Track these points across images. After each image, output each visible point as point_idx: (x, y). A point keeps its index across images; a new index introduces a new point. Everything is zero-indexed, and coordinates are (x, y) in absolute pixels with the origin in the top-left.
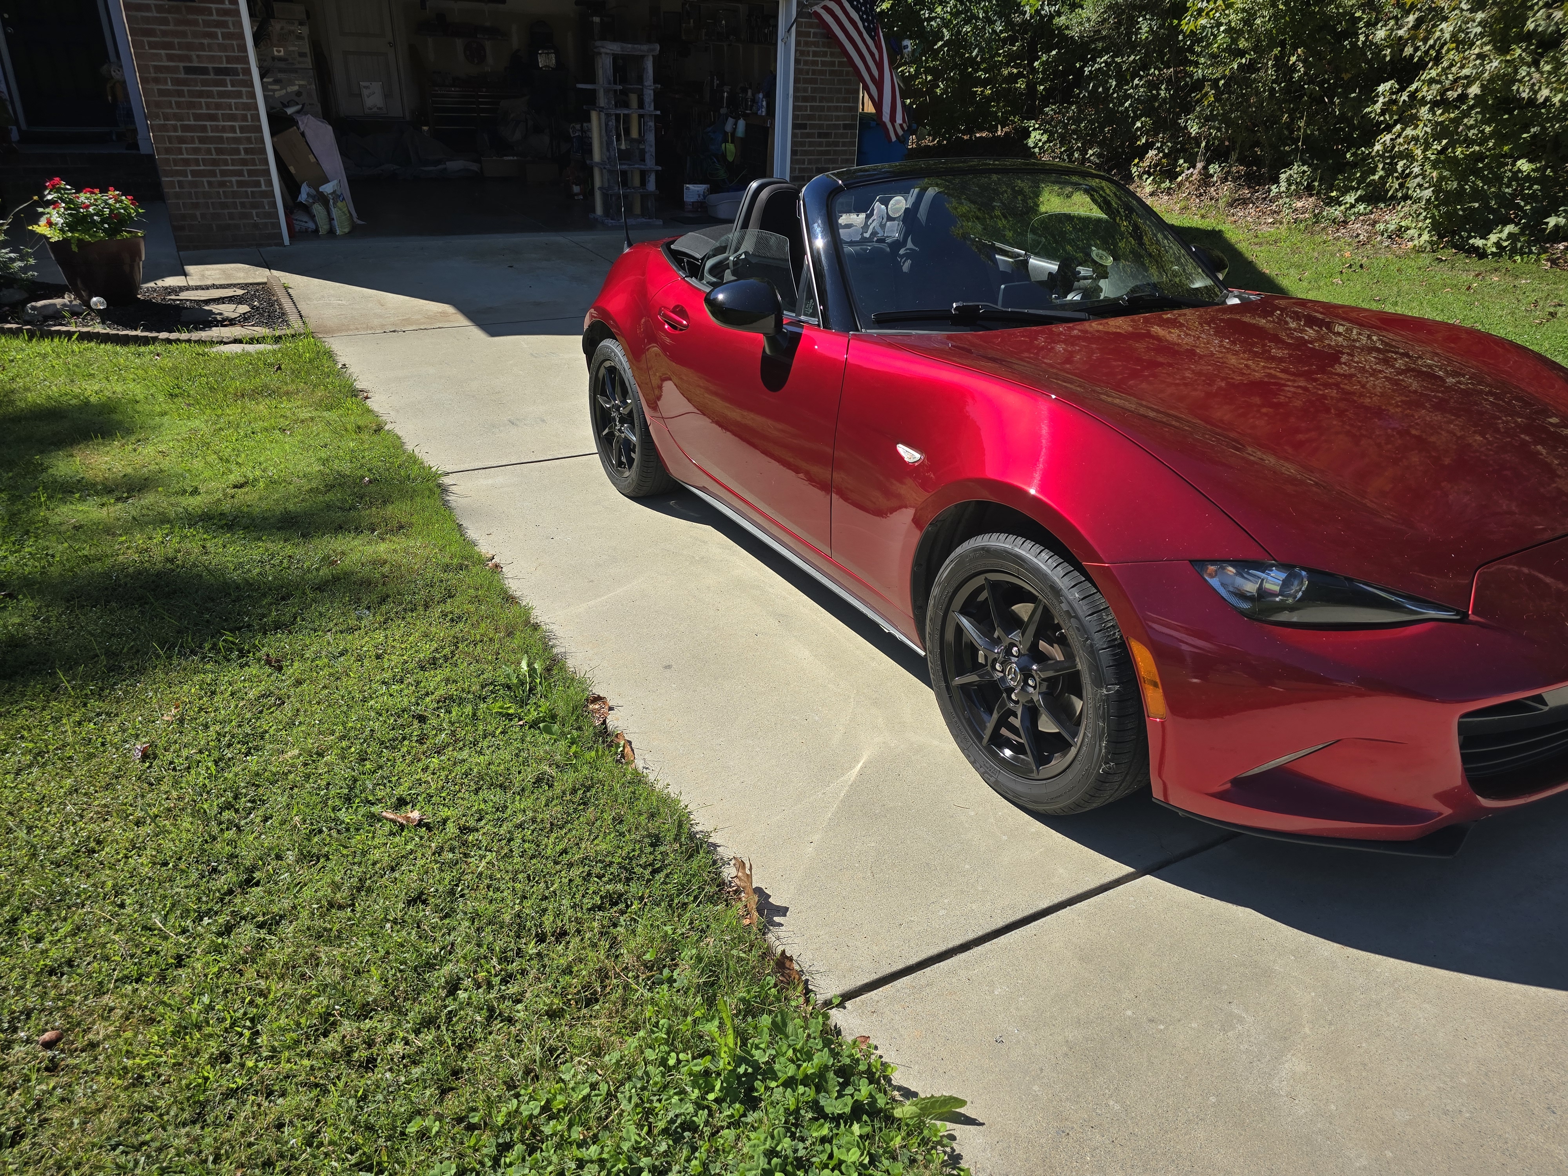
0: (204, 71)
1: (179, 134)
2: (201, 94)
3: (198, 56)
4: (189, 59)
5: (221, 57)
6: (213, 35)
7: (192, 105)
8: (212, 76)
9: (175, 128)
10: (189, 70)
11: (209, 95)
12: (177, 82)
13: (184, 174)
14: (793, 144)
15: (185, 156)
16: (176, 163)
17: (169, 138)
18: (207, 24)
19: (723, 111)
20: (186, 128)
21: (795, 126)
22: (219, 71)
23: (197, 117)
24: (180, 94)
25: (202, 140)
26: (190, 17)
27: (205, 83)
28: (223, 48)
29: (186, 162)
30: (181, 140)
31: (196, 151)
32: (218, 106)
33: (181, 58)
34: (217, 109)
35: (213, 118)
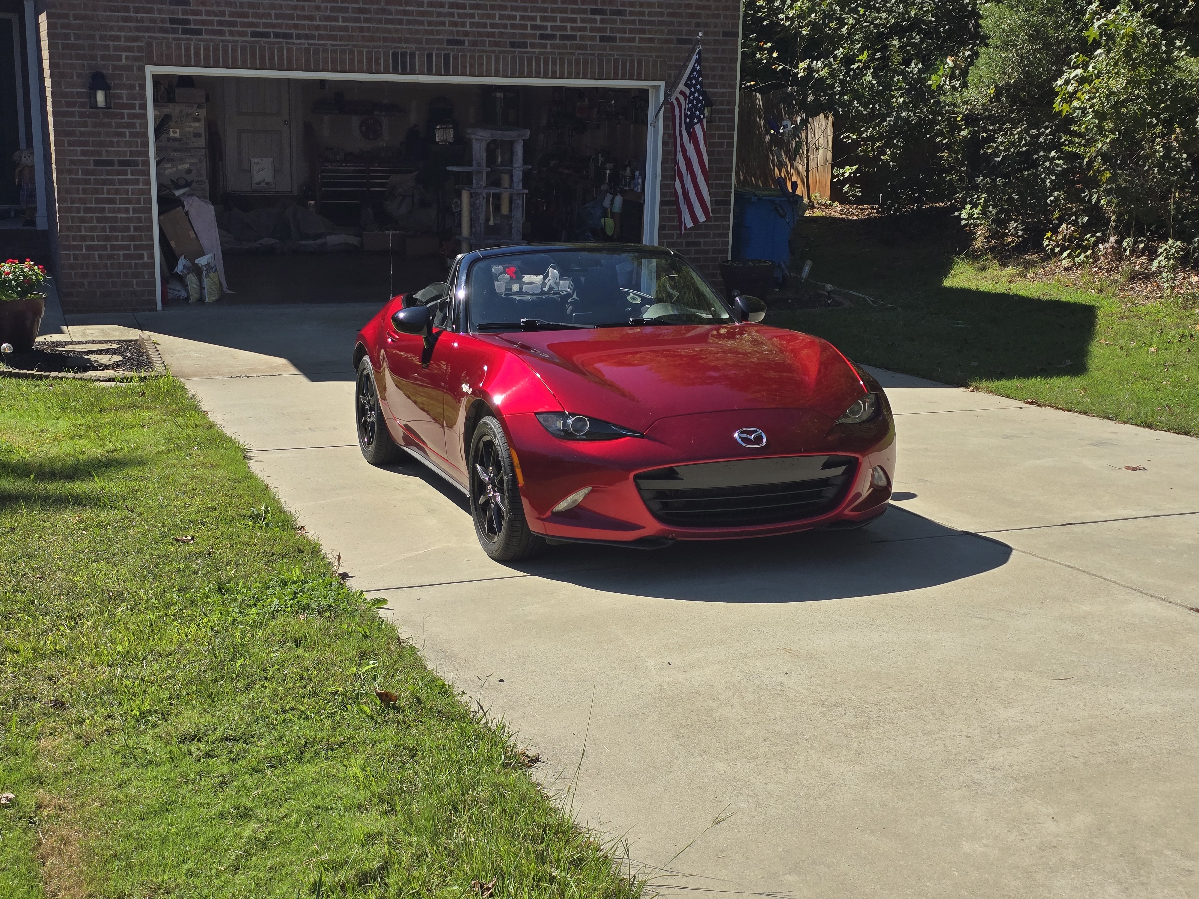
0: (110, 163)
1: (82, 214)
2: (105, 182)
3: (107, 151)
4: (99, 154)
5: (126, 152)
6: (123, 135)
7: (96, 191)
8: (116, 167)
9: (78, 210)
10: (97, 163)
11: (112, 182)
12: (86, 172)
13: (80, 248)
14: (661, 219)
15: (83, 233)
16: (74, 238)
17: (72, 218)
18: (118, 125)
19: (604, 187)
20: (87, 210)
21: (662, 203)
22: (122, 163)
23: (98, 201)
24: (87, 182)
25: (99, 220)
26: (105, 120)
27: (109, 173)
28: (129, 144)
29: (83, 238)
30: (82, 220)
31: (93, 229)
32: (117, 192)
33: (92, 153)
34: (116, 194)
35: (112, 201)
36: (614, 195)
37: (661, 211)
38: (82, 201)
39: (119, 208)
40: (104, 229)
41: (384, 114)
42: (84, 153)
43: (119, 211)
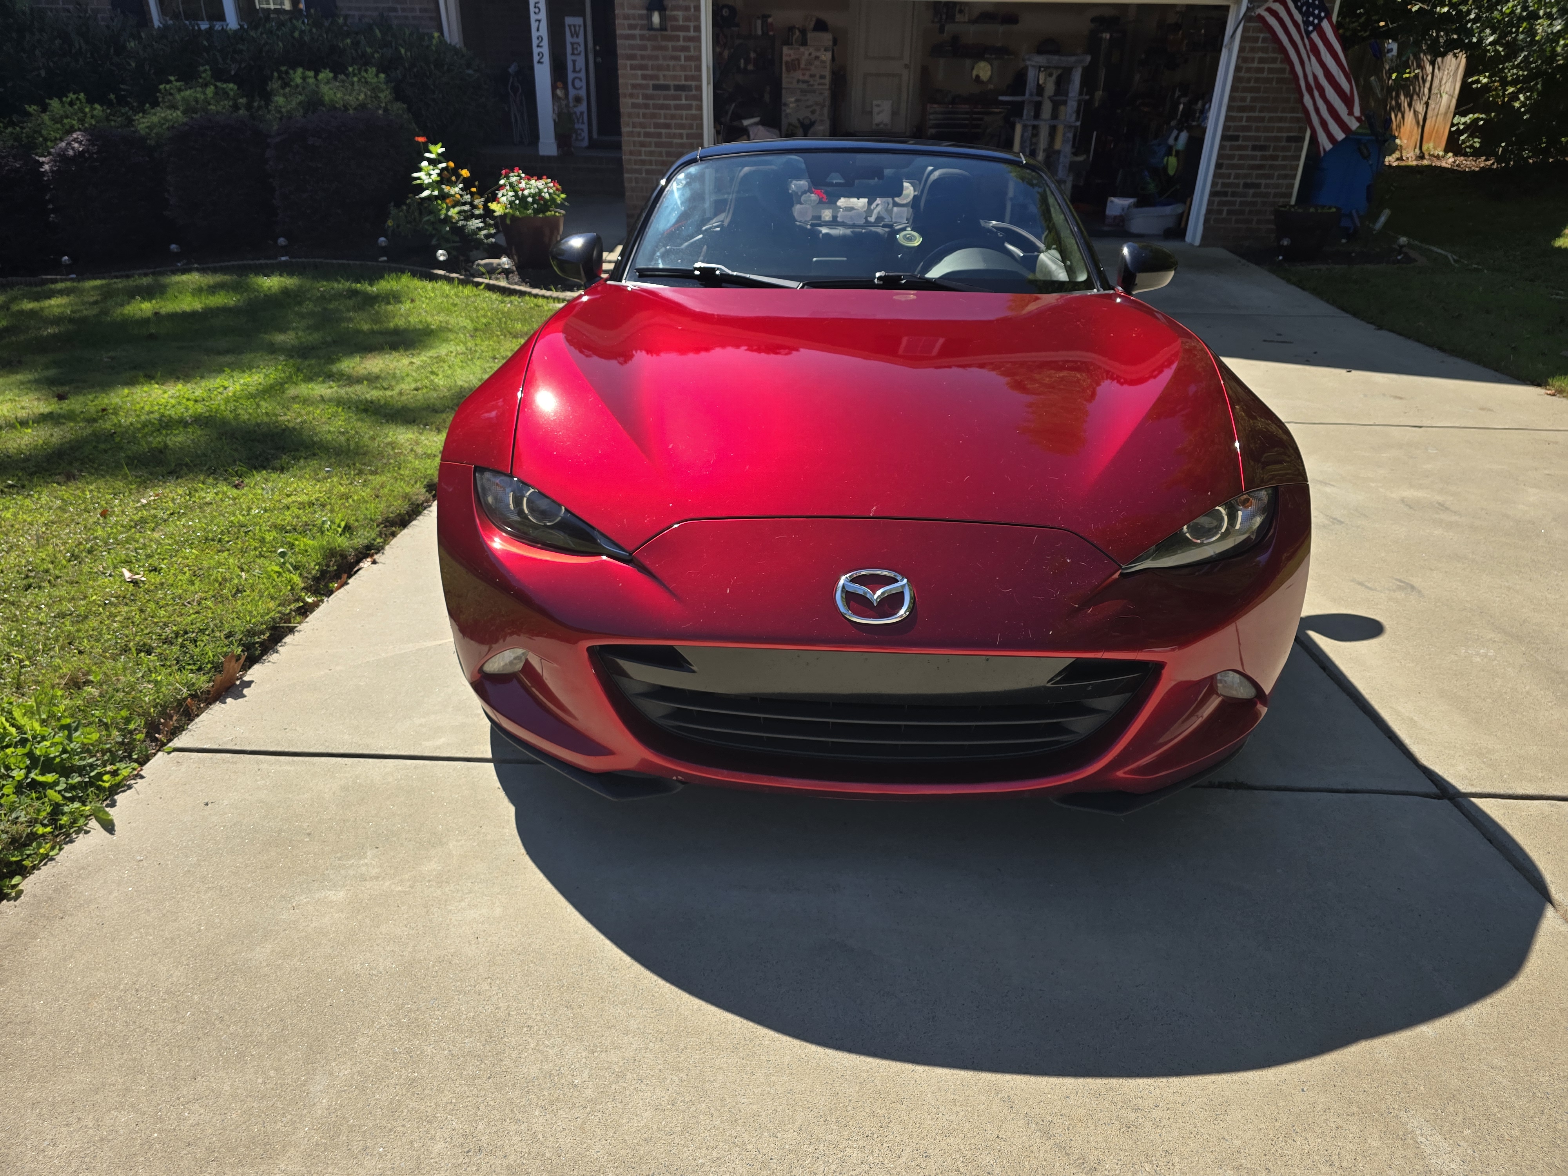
0: (666, 88)
1: (642, 139)
2: (662, 107)
3: (664, 76)
4: (656, 77)
5: (681, 76)
6: (677, 58)
7: (654, 116)
8: (672, 92)
9: (639, 135)
10: (656, 87)
11: (667, 107)
12: (646, 97)
13: (639, 171)
14: (1220, 156)
15: (643, 157)
16: (636, 162)
17: (634, 142)
18: (675, 49)
19: (1173, 123)
20: (647, 135)
21: (1224, 138)
22: (679, 88)
23: (657, 126)
24: (646, 106)
25: (657, 145)
26: (664, 43)
27: (666, 98)
28: (684, 68)
29: (643, 162)
30: (642, 144)
31: (651, 153)
32: (673, 117)
33: (652, 77)
34: (672, 119)
35: (668, 126)
36: (1180, 131)
37: (1222, 147)
38: (642, 126)
39: (674, 134)
40: (661, 154)
41: (993, 56)
42: (644, 77)
43: (674, 136)
